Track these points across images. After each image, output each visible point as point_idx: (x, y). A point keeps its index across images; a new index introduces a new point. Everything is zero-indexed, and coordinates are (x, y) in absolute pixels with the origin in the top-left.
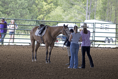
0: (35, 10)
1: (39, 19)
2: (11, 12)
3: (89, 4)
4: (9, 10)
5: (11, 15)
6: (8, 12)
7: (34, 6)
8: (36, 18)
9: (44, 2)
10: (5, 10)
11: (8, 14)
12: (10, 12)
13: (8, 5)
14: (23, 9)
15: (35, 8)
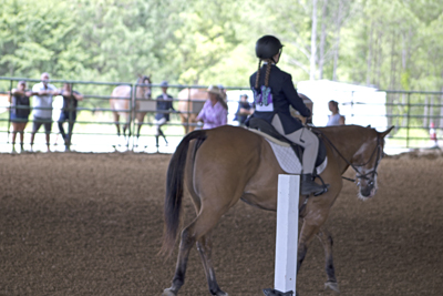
0: (173, 57)
1: (184, 80)
2: (109, 63)
3: (318, 39)
4: (101, 58)
5: (108, 71)
6: (101, 65)
7: (170, 45)
8: (177, 79)
9: (198, 34)
10: (92, 57)
11: (100, 70)
12: (105, 64)
13: (99, 45)
14: (141, 53)
15: (172, 51)
